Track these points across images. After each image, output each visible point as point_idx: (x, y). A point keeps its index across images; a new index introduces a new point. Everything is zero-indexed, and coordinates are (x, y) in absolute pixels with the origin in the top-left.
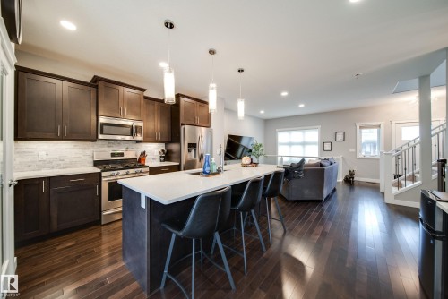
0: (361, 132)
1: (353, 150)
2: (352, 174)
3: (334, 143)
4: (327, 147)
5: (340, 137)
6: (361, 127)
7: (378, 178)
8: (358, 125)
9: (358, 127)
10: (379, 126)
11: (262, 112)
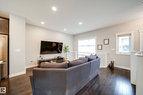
0: (118, 39)
1: (114, 49)
2: (112, 63)
3: (103, 46)
4: (100, 47)
5: (106, 42)
6: (119, 36)
7: (130, 67)
8: (117, 35)
9: (117, 36)
10: (131, 35)
11: (65, 30)
